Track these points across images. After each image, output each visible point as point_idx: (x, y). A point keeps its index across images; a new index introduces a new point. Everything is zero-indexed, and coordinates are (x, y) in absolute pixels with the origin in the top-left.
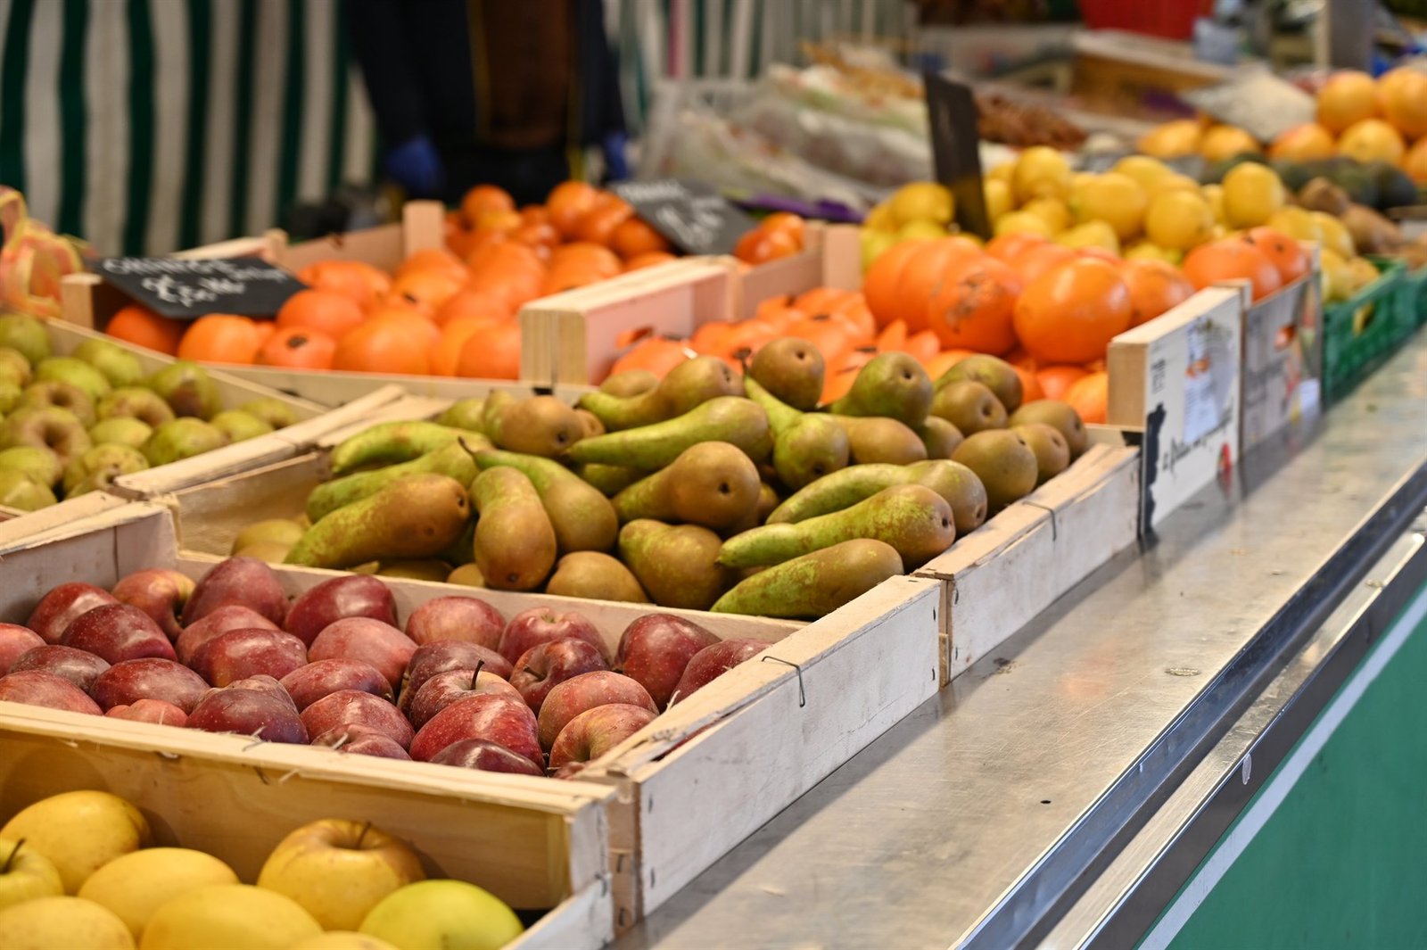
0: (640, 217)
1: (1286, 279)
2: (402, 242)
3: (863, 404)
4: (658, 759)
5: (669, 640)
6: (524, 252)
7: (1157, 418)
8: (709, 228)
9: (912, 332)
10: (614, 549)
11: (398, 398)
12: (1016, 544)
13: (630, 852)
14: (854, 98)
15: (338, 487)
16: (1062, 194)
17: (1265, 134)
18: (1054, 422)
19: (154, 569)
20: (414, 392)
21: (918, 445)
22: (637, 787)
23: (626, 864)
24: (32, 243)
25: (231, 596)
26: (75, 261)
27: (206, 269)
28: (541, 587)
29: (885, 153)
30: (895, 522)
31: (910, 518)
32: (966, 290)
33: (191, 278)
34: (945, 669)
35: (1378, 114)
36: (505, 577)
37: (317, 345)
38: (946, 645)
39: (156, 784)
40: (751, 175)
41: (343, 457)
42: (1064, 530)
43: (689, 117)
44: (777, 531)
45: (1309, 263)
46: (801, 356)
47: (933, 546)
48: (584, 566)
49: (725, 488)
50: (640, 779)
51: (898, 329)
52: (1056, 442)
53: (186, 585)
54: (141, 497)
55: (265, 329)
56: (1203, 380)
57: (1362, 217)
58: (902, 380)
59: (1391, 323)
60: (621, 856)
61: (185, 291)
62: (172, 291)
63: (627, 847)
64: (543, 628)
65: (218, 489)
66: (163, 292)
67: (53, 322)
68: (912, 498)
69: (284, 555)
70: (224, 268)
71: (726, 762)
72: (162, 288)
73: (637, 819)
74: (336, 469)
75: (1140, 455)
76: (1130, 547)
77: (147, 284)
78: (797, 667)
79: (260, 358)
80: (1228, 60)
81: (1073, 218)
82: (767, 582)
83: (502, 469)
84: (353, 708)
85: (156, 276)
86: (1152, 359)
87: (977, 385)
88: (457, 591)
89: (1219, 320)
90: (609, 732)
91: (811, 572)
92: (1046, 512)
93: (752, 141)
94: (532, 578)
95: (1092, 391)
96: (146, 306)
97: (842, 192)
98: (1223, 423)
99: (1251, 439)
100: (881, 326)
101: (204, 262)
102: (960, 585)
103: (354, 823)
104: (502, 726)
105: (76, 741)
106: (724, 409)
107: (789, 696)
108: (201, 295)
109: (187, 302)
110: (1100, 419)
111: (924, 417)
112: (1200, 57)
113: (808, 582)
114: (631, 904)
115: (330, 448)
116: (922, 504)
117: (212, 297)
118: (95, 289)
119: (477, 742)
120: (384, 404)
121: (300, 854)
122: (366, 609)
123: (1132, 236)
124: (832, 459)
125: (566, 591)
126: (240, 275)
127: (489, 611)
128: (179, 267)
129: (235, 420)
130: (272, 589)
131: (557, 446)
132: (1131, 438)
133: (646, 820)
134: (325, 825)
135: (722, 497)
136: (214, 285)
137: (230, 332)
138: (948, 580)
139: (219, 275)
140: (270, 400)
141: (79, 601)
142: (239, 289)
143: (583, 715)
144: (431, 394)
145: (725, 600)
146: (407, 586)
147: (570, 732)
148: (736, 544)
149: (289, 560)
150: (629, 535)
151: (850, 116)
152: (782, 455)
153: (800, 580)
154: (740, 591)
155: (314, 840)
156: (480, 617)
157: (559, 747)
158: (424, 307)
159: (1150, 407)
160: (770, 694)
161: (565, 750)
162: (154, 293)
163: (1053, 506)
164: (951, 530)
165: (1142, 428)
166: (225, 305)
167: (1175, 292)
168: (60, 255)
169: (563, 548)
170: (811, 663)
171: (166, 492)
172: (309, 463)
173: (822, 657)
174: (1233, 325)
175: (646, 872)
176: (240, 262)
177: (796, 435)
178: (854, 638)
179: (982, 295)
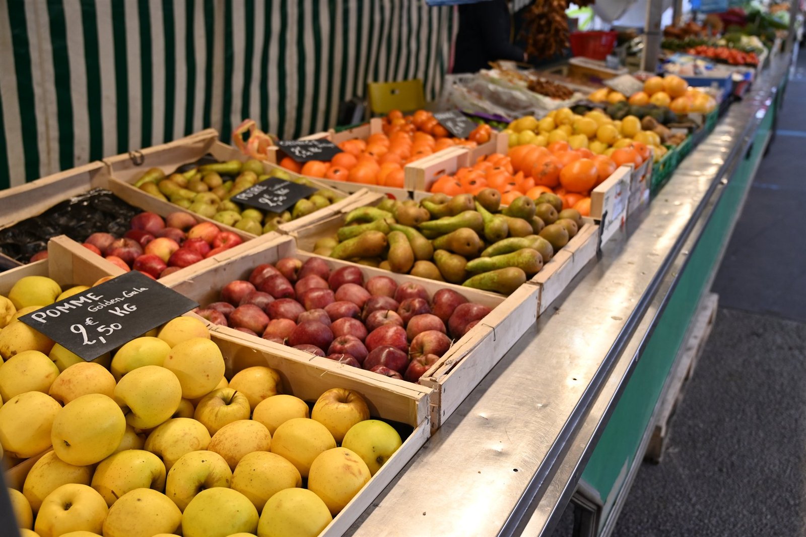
0: (440, 124)
1: (644, 160)
2: (370, 130)
3: (513, 212)
4: (447, 373)
5: (449, 300)
6: (406, 135)
7: (605, 215)
8: (461, 127)
9: (527, 176)
10: (432, 259)
11: (367, 193)
12: (562, 268)
13: (437, 406)
14: (505, 80)
15: (346, 230)
16: (572, 124)
17: (628, 95)
18: (572, 218)
19: (289, 258)
20: (371, 190)
21: (530, 228)
22: (440, 386)
23: (435, 409)
24: (258, 137)
25: (312, 270)
26: (271, 142)
27: (311, 144)
28: (409, 273)
29: (513, 98)
30: (524, 262)
31: (529, 261)
32: (545, 167)
33: (305, 147)
34: (538, 312)
35: (663, 90)
36: (398, 269)
37: (342, 172)
38: (539, 305)
39: (282, 363)
40: (473, 105)
41: (349, 218)
42: (576, 258)
43: (455, 86)
44: (485, 260)
45: (650, 153)
46: (494, 195)
47: (536, 270)
48: (423, 266)
49: (468, 244)
50: (441, 383)
51: (521, 174)
52: (574, 225)
53: (298, 263)
54: (286, 233)
55: (327, 165)
56: (619, 198)
57: (661, 128)
58: (526, 206)
59: (670, 166)
60: (434, 407)
61: (304, 152)
62: (300, 152)
63: (436, 404)
64: (409, 291)
65: (310, 229)
66: (297, 153)
67: (265, 162)
68: (530, 254)
69: (329, 253)
70: (316, 143)
71: (469, 367)
72: (297, 151)
73: (440, 396)
74: (346, 223)
75: (599, 228)
76: (594, 257)
77: (293, 150)
78: (493, 328)
79: (325, 176)
80: (615, 68)
81: (574, 132)
82: (481, 279)
83: (397, 232)
84: (347, 326)
85: (295, 147)
86: (605, 197)
87: (549, 205)
88: (383, 273)
89: (625, 179)
90: (430, 343)
91: (496, 278)
92: (571, 254)
93: (475, 94)
94: (406, 270)
95: (585, 204)
96: (292, 156)
97: (500, 112)
98: (622, 211)
99: (630, 212)
100: (515, 172)
101: (310, 141)
102: (545, 286)
103: (345, 390)
104: (395, 337)
105: (256, 350)
106: (469, 215)
107: (490, 339)
108: (309, 153)
109: (304, 156)
110: (587, 215)
111: (532, 217)
112: (607, 67)
113: (495, 281)
114: (436, 422)
115: (345, 213)
116: (533, 256)
117: (312, 154)
118: (277, 152)
119: (387, 347)
120: (362, 196)
121: (327, 404)
122: (354, 279)
123: (593, 137)
124: (503, 234)
125: (417, 275)
126: (321, 146)
127: (392, 281)
128: (302, 143)
129: (318, 199)
130: (325, 269)
131: (415, 223)
132: (597, 222)
133: (443, 395)
134: (335, 391)
135: (467, 247)
136: (313, 150)
137: (316, 166)
138: (541, 285)
139: (314, 146)
140: (328, 190)
141: (265, 271)
142: (320, 151)
143: (422, 334)
144: (376, 191)
145: (468, 282)
146: (367, 268)
147: (417, 340)
148: (472, 264)
149: (331, 256)
150: (437, 255)
151: (504, 86)
152: (487, 231)
153: (492, 280)
154: (472, 280)
155: (332, 399)
156: (389, 284)
157: (413, 345)
158: (375, 157)
159: (603, 212)
160: (485, 340)
161: (415, 346)
162: (294, 153)
163: (573, 251)
164: (542, 264)
165: (601, 219)
166: (315, 157)
167: (611, 168)
168: (267, 141)
169: (416, 259)
170: (498, 325)
171: (293, 231)
172: (338, 218)
173: (501, 322)
174: (628, 180)
175: (442, 412)
176: (321, 141)
177: (491, 225)
178: (511, 313)
179: (550, 169)
